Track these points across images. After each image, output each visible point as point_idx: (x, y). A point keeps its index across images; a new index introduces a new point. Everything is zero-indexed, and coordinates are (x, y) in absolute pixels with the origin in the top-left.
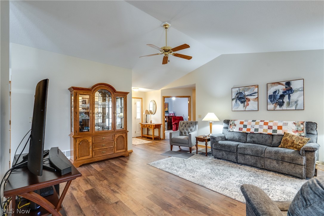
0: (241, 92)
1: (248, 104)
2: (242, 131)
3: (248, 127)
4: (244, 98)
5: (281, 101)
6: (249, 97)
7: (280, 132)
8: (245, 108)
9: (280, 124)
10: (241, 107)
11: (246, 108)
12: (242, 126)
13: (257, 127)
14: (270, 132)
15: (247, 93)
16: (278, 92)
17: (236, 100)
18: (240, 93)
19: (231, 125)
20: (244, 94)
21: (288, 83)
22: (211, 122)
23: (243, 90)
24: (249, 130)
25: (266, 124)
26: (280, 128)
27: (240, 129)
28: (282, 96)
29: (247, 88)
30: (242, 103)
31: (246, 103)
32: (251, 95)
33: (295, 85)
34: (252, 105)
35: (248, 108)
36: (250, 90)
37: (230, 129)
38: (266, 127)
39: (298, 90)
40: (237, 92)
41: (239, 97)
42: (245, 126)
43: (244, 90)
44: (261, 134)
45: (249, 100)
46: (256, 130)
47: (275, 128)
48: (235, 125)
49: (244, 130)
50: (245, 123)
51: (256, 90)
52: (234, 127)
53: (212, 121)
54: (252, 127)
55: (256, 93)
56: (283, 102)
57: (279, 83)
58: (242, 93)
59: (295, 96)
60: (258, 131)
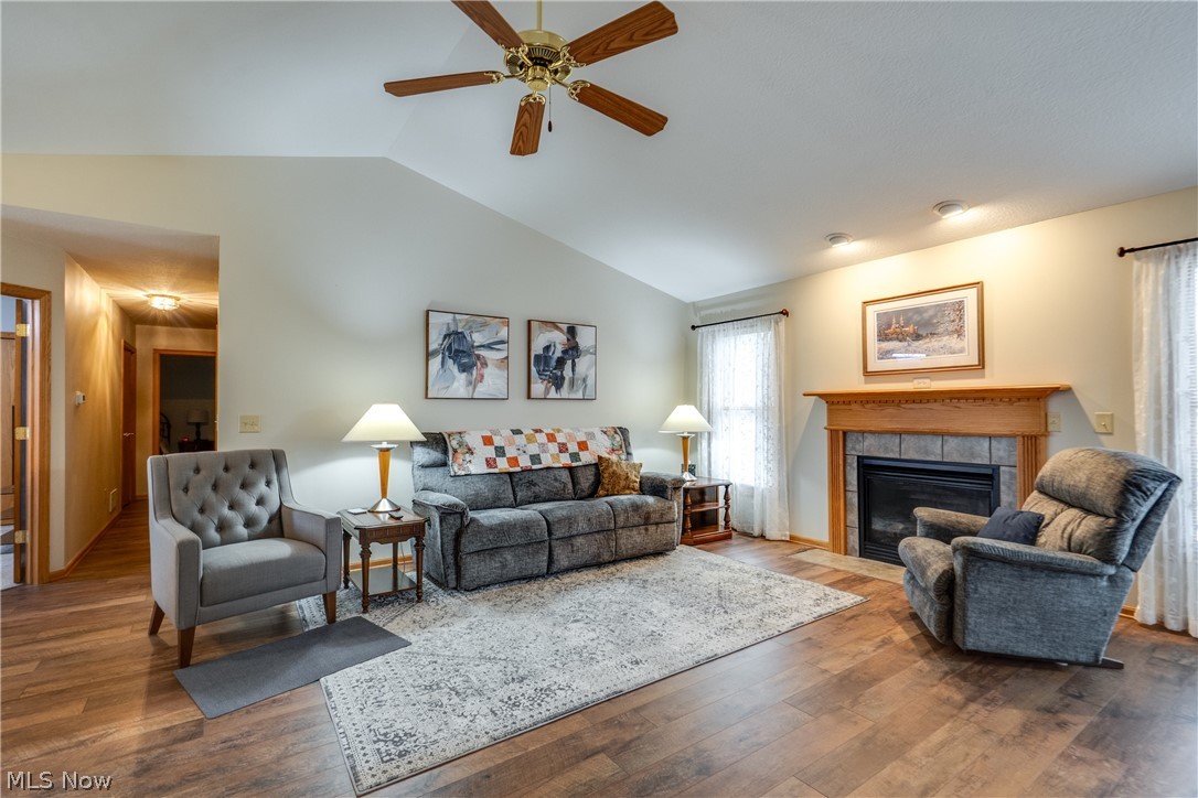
0: (460, 330)
1: (482, 376)
2: (496, 467)
3: (511, 452)
4: (469, 355)
5: (559, 373)
6: (483, 352)
7: (586, 458)
8: (471, 388)
9: (582, 438)
10: (459, 384)
11: (477, 389)
12: (490, 452)
13: (533, 449)
14: (565, 460)
15: (478, 338)
16: (553, 348)
17: (443, 358)
18: (457, 333)
19: (455, 451)
20: (469, 338)
21: (572, 331)
22: (385, 445)
23: (467, 327)
24: (513, 461)
25: (551, 438)
26: (583, 446)
27: (490, 463)
28: (561, 362)
29: (482, 320)
30: (464, 371)
31: (474, 372)
32: (489, 347)
33: (585, 338)
34: (492, 380)
35: (481, 390)
36: (487, 329)
37: (456, 469)
38: (553, 448)
39: (588, 352)
40: (448, 328)
41: (455, 346)
42: (500, 451)
43: (470, 327)
44: (548, 468)
45: (485, 364)
46: (535, 458)
47: (573, 448)
48: (470, 449)
49: (502, 465)
50: (498, 441)
51: (503, 334)
52: (468, 457)
53: (389, 442)
54: (521, 452)
55: (502, 342)
56: (563, 378)
57: (554, 325)
58: (464, 337)
59: (583, 364)
60: (541, 463)
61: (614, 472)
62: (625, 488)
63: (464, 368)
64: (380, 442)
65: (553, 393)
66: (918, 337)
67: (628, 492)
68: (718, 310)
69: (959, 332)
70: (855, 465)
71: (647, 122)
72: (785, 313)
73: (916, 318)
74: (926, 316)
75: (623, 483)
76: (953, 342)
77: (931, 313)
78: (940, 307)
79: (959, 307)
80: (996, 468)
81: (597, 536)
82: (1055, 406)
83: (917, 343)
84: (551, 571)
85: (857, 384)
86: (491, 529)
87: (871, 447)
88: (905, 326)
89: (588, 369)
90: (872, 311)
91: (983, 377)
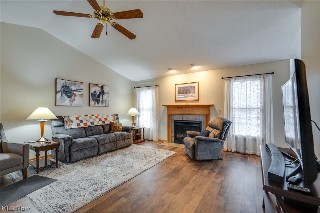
0: (67, 85)
1: (75, 99)
2: (80, 126)
3: (84, 121)
4: (70, 93)
5: (98, 99)
6: (75, 92)
7: (107, 122)
8: (71, 103)
9: (106, 117)
10: (67, 101)
11: (73, 103)
12: (78, 122)
13: (91, 120)
14: (101, 123)
15: (73, 88)
16: (96, 92)
17: (62, 93)
18: (66, 86)
19: (67, 122)
20: (70, 88)
21: (102, 87)
22: (42, 120)
23: (70, 84)
24: (86, 124)
25: (97, 117)
26: (106, 119)
27: (78, 125)
28: (99, 96)
29: (75, 83)
30: (69, 98)
31: (72, 98)
32: (77, 91)
33: (106, 89)
34: (78, 100)
35: (74, 103)
36: (76, 85)
37: (67, 127)
38: (97, 120)
39: (106, 93)
40: (63, 84)
41: (65, 90)
42: (81, 121)
43: (71, 85)
44: (96, 126)
45: (75, 96)
46: (92, 123)
47: (103, 120)
48: (71, 121)
49: (82, 125)
50: (80, 118)
51: (81, 87)
52: (71, 123)
53: (44, 119)
54: (88, 121)
55: (81, 89)
56: (99, 100)
57: (97, 85)
58: (69, 87)
59: (105, 96)
60: (94, 124)
61: (115, 126)
62: (118, 130)
63: (69, 97)
64: (41, 120)
65: (96, 104)
66: (186, 93)
67: (119, 131)
68: (141, 84)
69: (194, 92)
70: (173, 122)
71: (132, 36)
72: (158, 86)
73: (186, 89)
74: (188, 88)
75: (117, 129)
76: (193, 94)
77: (189, 88)
78: (191, 87)
79: (194, 87)
80: (201, 122)
81: (111, 143)
82: (211, 108)
83: (186, 94)
84: (99, 154)
85: (174, 104)
86: (81, 144)
87: (177, 118)
88: (183, 91)
89: (107, 98)
90: (177, 86)
91: (199, 102)
